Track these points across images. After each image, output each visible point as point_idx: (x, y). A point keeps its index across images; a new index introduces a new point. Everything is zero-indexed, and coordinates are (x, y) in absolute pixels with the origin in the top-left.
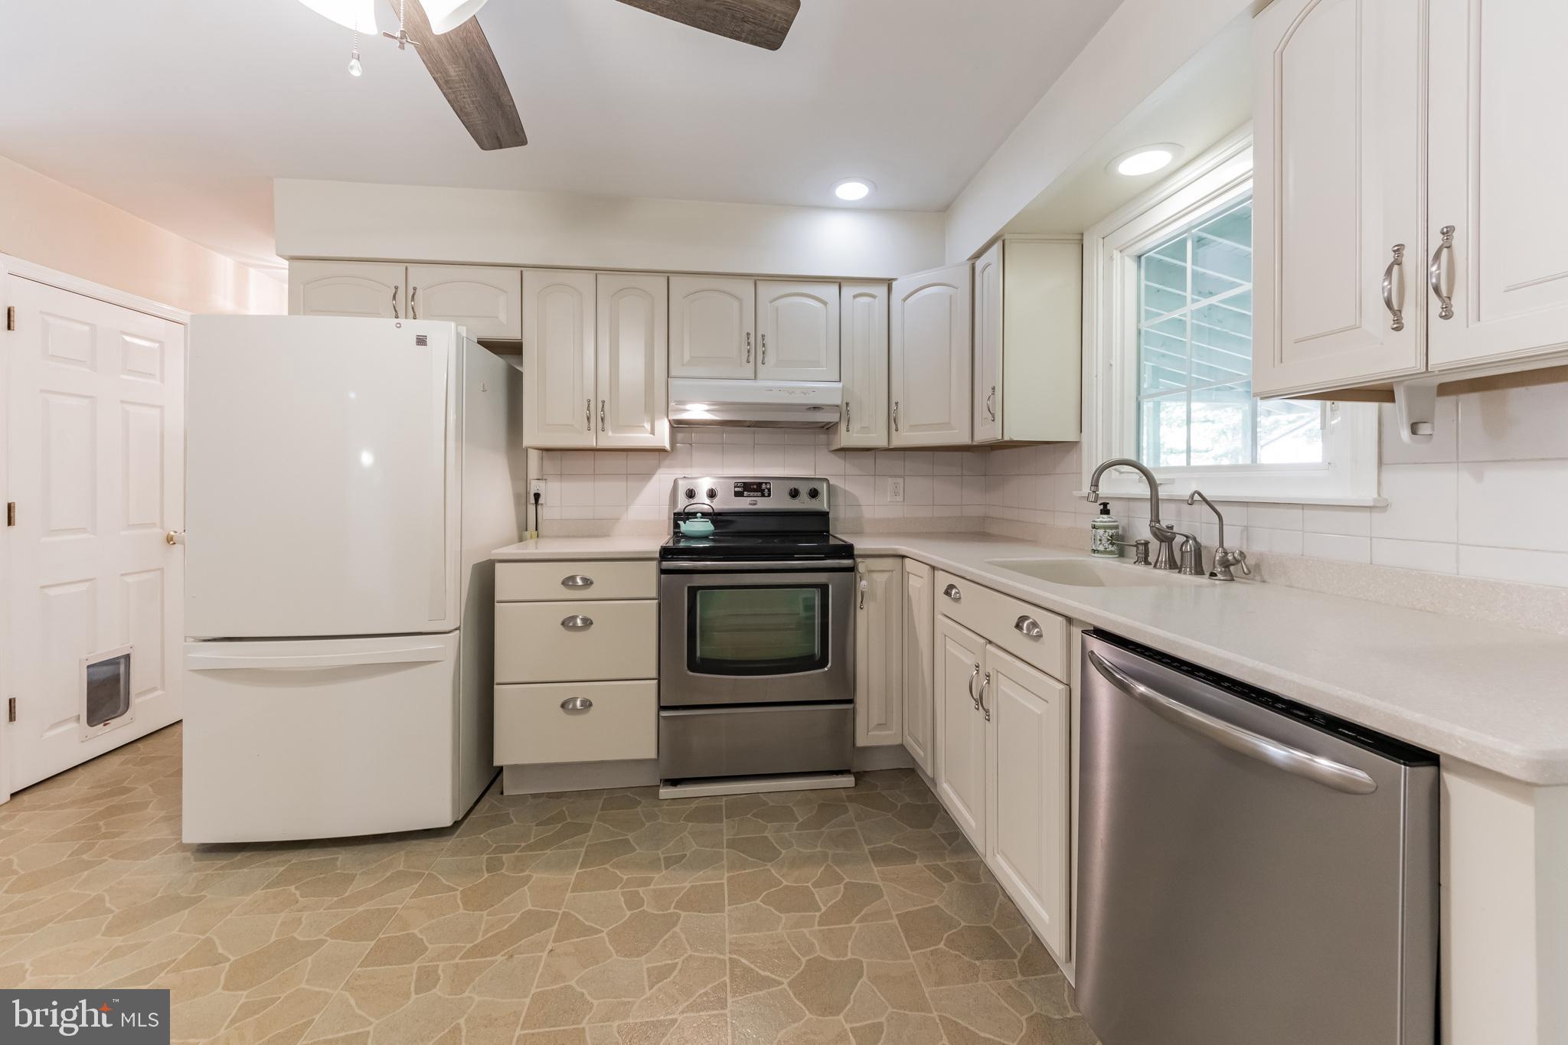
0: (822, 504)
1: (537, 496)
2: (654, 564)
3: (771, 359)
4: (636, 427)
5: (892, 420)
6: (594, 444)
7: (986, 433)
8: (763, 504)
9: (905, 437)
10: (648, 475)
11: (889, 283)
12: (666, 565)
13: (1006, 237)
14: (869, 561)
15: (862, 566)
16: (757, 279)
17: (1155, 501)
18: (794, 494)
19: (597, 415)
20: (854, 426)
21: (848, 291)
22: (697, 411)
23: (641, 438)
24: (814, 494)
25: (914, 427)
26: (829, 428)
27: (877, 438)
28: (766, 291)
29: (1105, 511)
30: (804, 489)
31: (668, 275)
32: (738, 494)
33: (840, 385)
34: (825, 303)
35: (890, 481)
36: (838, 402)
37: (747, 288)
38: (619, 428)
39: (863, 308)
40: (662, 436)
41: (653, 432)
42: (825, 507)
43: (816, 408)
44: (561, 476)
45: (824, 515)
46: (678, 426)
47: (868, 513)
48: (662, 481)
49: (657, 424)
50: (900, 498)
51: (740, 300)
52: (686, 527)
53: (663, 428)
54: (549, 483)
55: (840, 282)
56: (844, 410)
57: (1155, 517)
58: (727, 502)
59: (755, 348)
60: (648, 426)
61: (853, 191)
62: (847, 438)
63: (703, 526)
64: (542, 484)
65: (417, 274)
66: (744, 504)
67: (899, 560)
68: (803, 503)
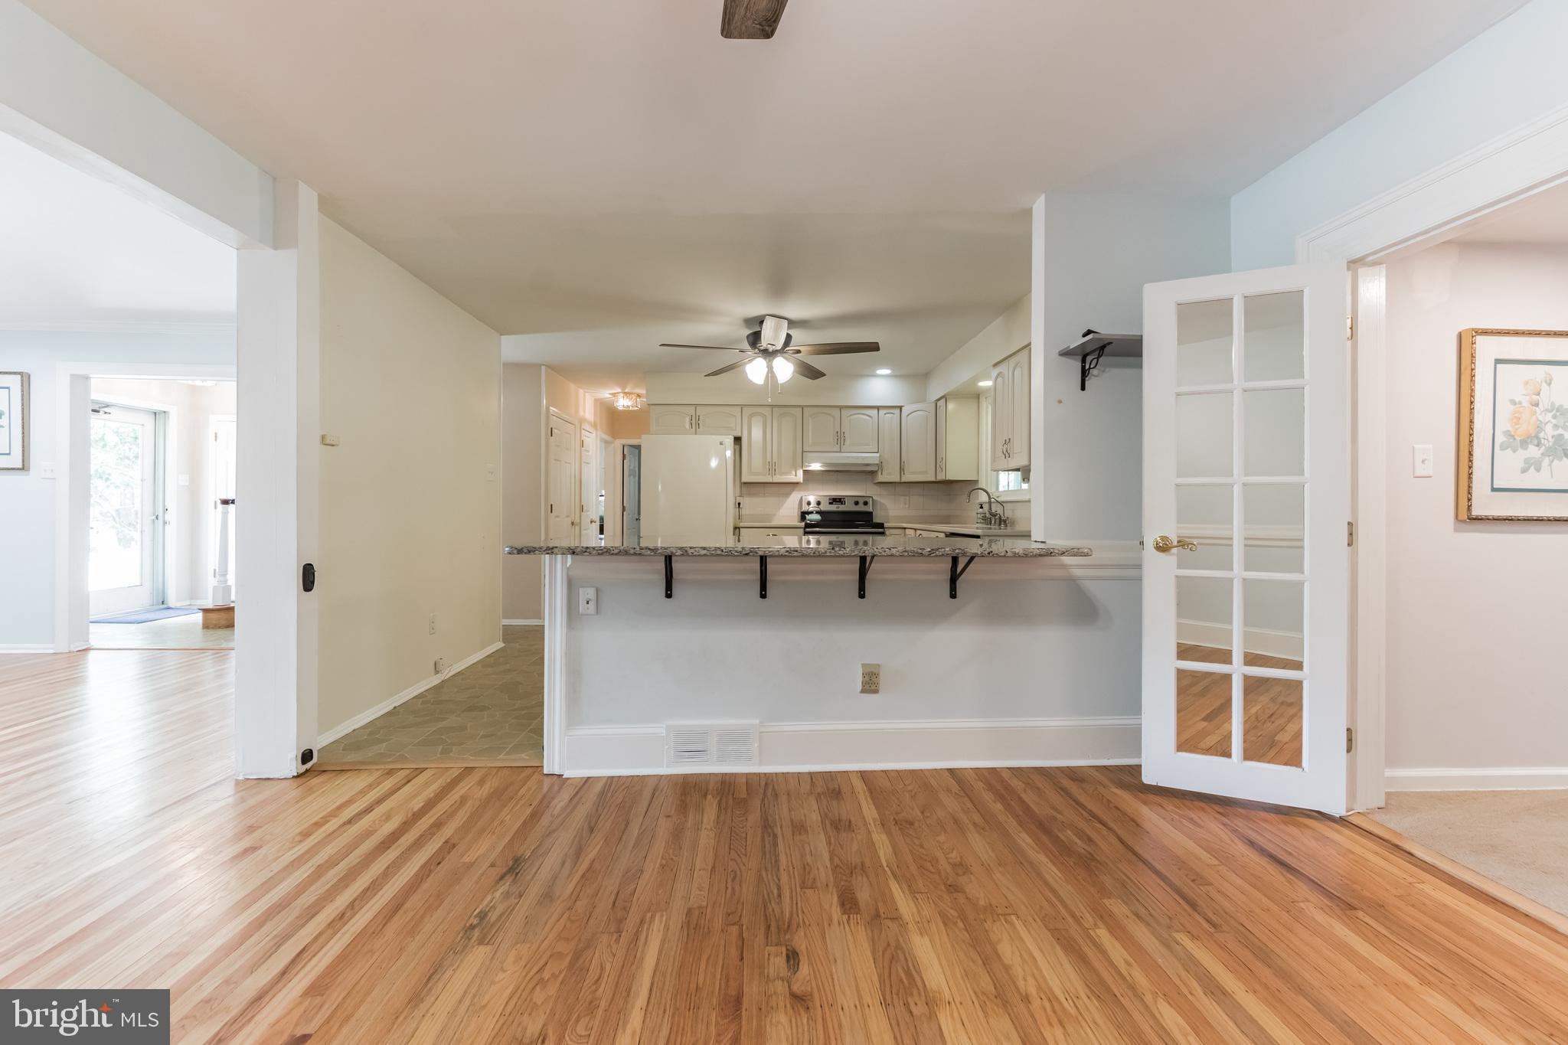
0: (869, 508)
1: (739, 504)
2: (802, 530)
3: (848, 442)
4: (789, 473)
5: (902, 470)
6: (771, 481)
7: (941, 477)
8: (842, 508)
9: (907, 478)
10: (788, 495)
11: (901, 408)
12: (808, 530)
13: (948, 397)
14: (891, 530)
15: (888, 532)
16: (841, 408)
17: (990, 503)
18: (857, 503)
19: (772, 468)
20: (884, 473)
21: (882, 412)
22: (816, 466)
23: (791, 478)
24: (866, 503)
25: (912, 473)
26: (873, 473)
27: (895, 478)
28: (845, 413)
29: (982, 507)
30: (861, 501)
31: (802, 407)
32: (830, 503)
33: (878, 455)
34: (871, 417)
35: (903, 497)
36: (878, 462)
37: (836, 412)
38: (782, 474)
39: (889, 419)
40: (799, 477)
41: (796, 475)
42: (871, 510)
43: (868, 465)
44: (750, 495)
45: (871, 513)
46: (806, 472)
47: (892, 513)
48: (795, 497)
49: (798, 472)
50: (907, 506)
51: (833, 417)
52: (808, 517)
53: (800, 473)
54: (745, 498)
55: (878, 408)
56: (880, 465)
57: (990, 508)
58: (825, 507)
59: (840, 438)
60: (794, 473)
61: (886, 371)
62: (881, 478)
63: (817, 517)
64: (741, 498)
65: (701, 411)
66: (834, 508)
67: (903, 530)
68: (861, 508)
